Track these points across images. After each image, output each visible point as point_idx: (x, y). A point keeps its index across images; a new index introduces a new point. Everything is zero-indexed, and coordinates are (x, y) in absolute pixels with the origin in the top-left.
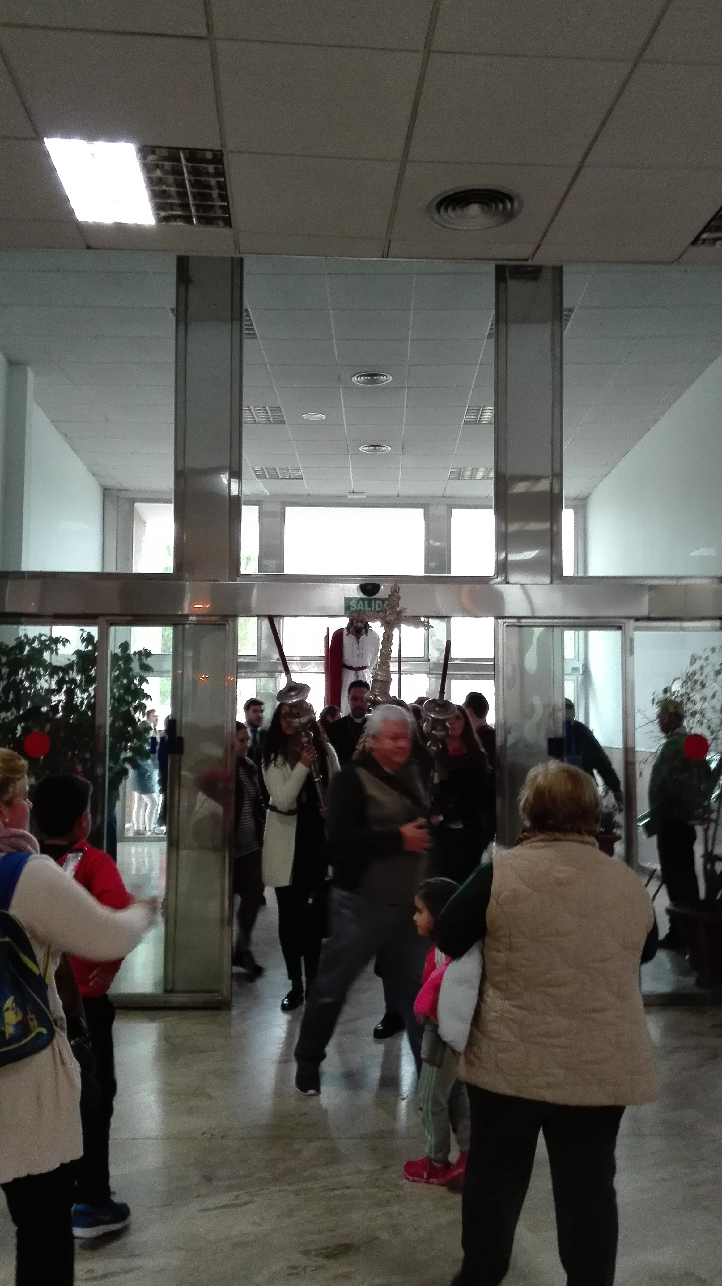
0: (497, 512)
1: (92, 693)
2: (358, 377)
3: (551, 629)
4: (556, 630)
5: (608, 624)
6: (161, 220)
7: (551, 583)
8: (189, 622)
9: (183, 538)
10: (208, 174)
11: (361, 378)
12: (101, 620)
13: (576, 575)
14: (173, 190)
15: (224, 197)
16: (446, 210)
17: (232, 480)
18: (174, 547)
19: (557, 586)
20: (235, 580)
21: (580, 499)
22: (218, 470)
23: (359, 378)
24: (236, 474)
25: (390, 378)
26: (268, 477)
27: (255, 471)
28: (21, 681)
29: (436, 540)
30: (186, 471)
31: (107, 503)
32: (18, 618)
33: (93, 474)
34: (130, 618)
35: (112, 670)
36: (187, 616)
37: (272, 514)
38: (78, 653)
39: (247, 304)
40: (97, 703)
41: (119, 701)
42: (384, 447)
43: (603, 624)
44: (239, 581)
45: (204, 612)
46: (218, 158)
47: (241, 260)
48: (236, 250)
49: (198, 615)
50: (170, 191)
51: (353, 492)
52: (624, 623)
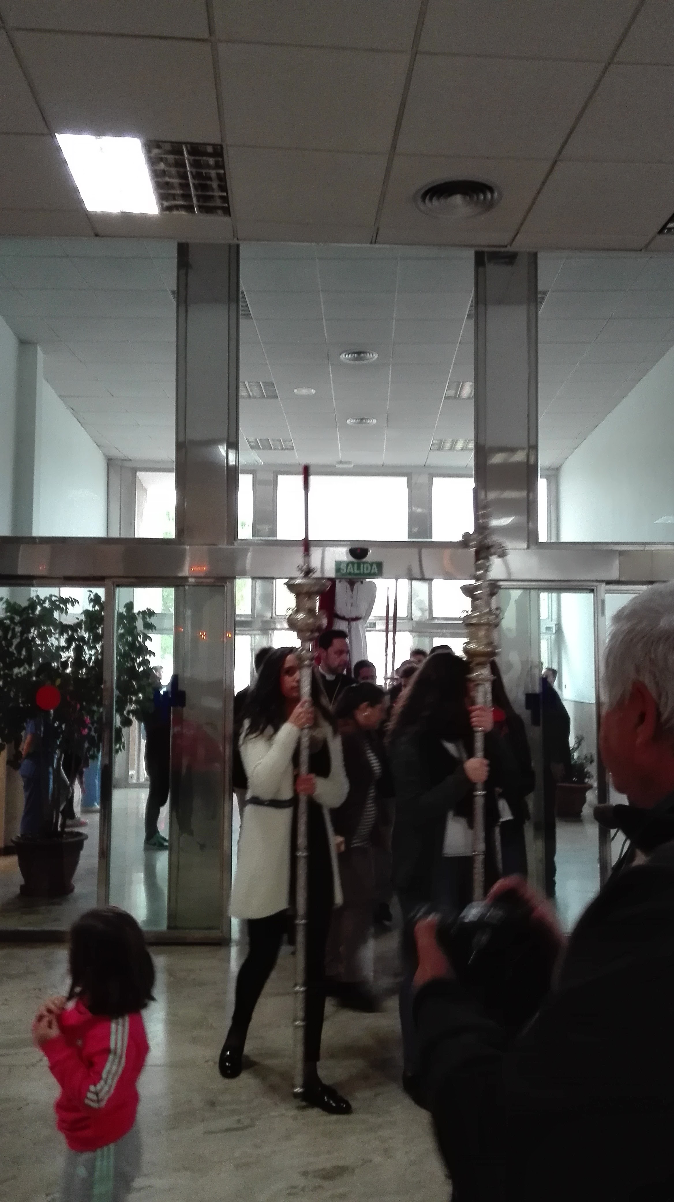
0: (477, 481)
1: (99, 649)
2: (346, 355)
3: (528, 591)
4: (533, 592)
5: (581, 587)
6: (164, 209)
7: (528, 548)
8: (188, 584)
9: (184, 505)
10: (208, 166)
11: (348, 355)
12: (107, 581)
13: (549, 541)
14: (176, 181)
15: (223, 188)
16: (431, 199)
17: (230, 451)
18: (176, 514)
19: (533, 550)
20: (233, 544)
21: (553, 469)
22: (216, 442)
24: (233, 445)
25: (376, 356)
26: (261, 448)
27: (249, 442)
28: (33, 639)
29: (419, 507)
30: (186, 442)
31: (112, 473)
32: (29, 580)
33: (98, 446)
34: (133, 580)
35: (118, 629)
36: (186, 578)
37: (264, 483)
38: (86, 612)
39: (243, 287)
40: (104, 659)
41: (125, 656)
42: (369, 419)
43: (574, 587)
44: (236, 545)
45: (201, 575)
46: (218, 152)
47: (238, 246)
48: (234, 236)
49: (195, 577)
50: (172, 183)
51: (341, 461)
52: (597, 586)
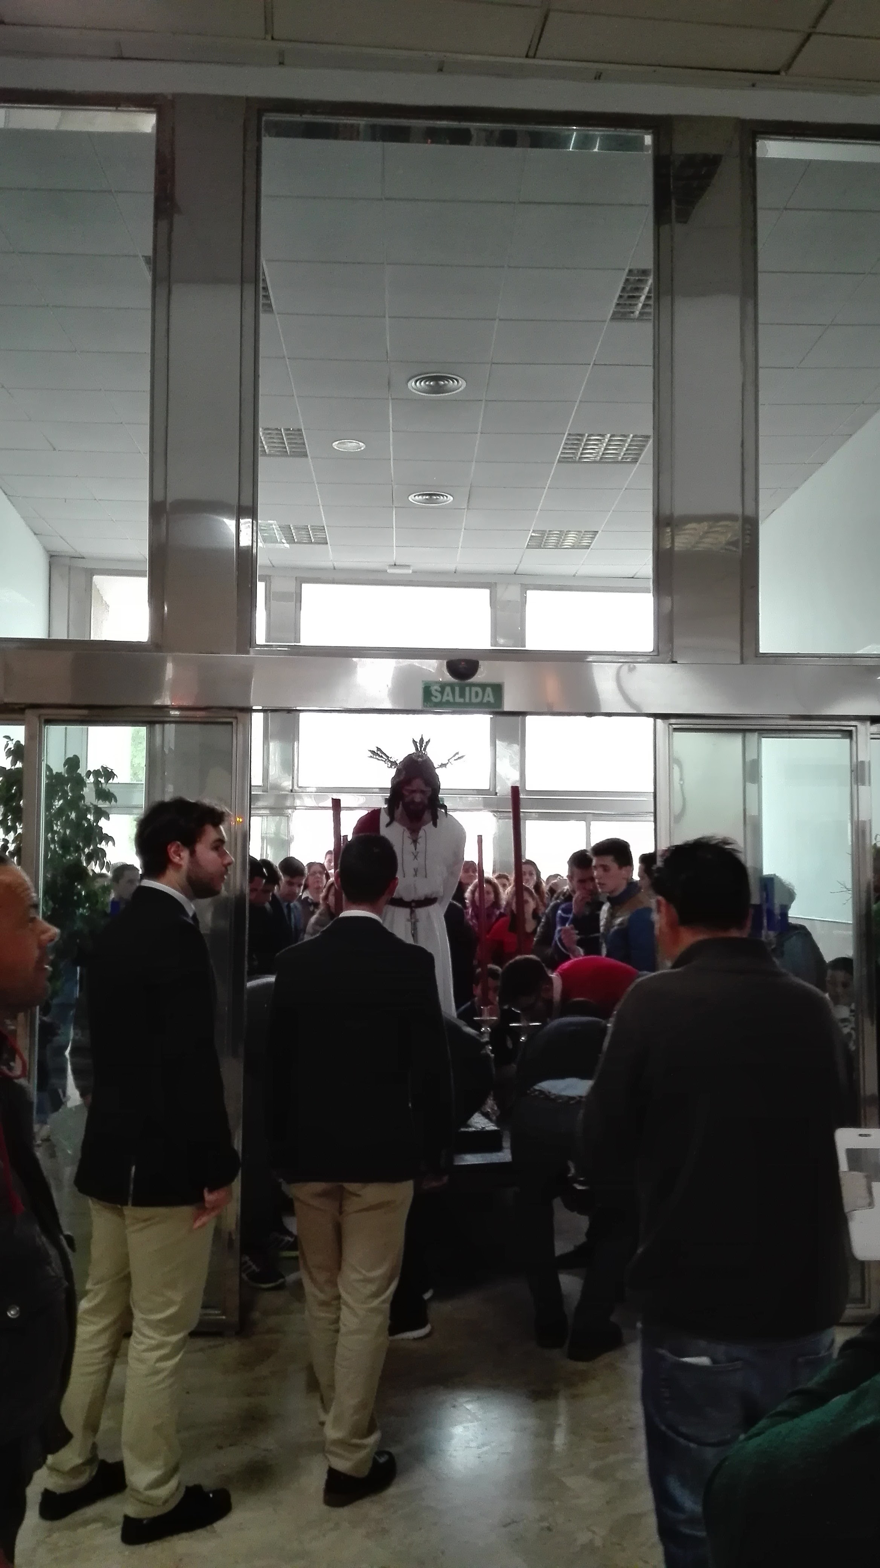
2: (416, 381)
3: (742, 734)
7: (742, 662)
8: (170, 718)
11: (420, 383)
12: (28, 714)
13: (781, 652)
20: (247, 651)
23: (418, 383)
25: (462, 383)
31: (55, 577)
33: (35, 534)
36: (166, 709)
37: (283, 596)
42: (443, 496)
44: (252, 653)
45: (190, 704)
49: (181, 708)
51: (395, 565)
52: (854, 727)
